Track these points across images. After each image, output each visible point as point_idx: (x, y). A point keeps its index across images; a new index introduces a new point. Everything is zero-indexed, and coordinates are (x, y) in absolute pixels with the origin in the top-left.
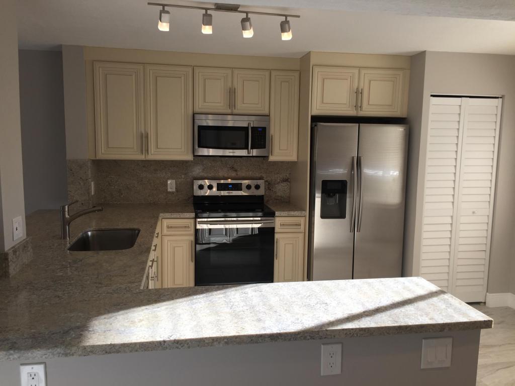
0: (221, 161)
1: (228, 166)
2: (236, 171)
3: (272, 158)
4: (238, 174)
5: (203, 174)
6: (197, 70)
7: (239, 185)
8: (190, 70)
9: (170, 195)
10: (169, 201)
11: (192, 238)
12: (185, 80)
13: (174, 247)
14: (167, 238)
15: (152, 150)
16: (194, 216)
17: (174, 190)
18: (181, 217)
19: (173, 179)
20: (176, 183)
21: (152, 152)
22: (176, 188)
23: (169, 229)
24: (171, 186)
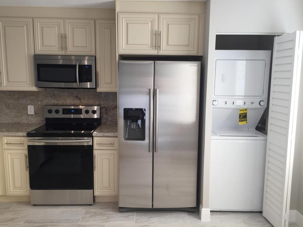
0: (68, 91)
1: (74, 95)
2: (80, 99)
3: (99, 90)
4: (82, 101)
5: (54, 101)
6: (36, 21)
7: (80, 110)
8: (31, 20)
9: (30, 117)
10: (29, 121)
11: (26, 152)
12: (27, 28)
13: (13, 159)
14: (7, 152)
15: (5, 83)
16: (26, 135)
17: (33, 113)
18: (16, 135)
19: (32, 105)
20: (34, 108)
21: (5, 85)
22: (34, 112)
23: (8, 145)
24: (31, 110)
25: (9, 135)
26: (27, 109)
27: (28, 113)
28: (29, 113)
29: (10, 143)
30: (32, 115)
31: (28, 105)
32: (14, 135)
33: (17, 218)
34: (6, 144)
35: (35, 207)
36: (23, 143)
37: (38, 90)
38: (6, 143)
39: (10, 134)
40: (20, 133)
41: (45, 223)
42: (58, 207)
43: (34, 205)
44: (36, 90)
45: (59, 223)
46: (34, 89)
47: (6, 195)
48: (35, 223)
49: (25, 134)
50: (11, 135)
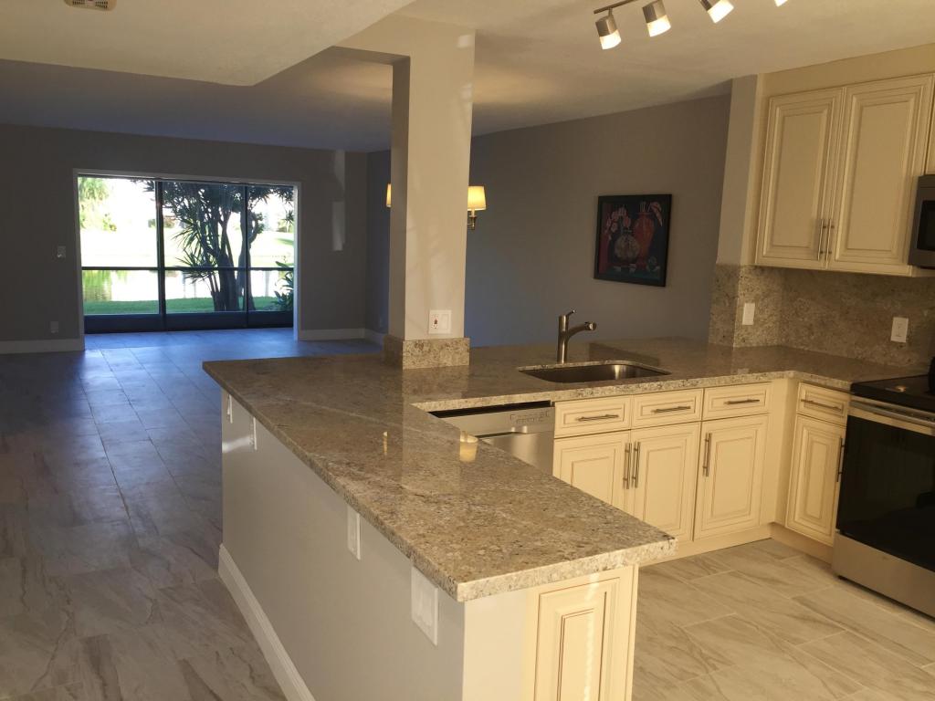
8: (929, 81)
9: (895, 349)
10: (891, 361)
11: (842, 432)
12: (917, 104)
13: (812, 442)
14: (804, 420)
15: (838, 251)
16: (848, 388)
17: (903, 339)
18: (828, 384)
19: (905, 317)
20: (909, 325)
21: (837, 257)
22: (908, 337)
23: (808, 405)
24: (900, 330)
25: (813, 380)
26: (890, 328)
27: (890, 338)
28: (894, 338)
29: (811, 402)
30: (900, 345)
31: (896, 315)
32: (823, 383)
33: (786, 584)
34: (805, 401)
35: (841, 584)
36: (840, 407)
37: (919, 276)
38: (804, 398)
39: (816, 378)
40: (836, 381)
41: (839, 622)
42: (896, 608)
43: (842, 578)
44: (910, 275)
45: (873, 639)
46: (907, 271)
47: (783, 527)
48: (815, 610)
49: (846, 384)
50: (817, 381)
